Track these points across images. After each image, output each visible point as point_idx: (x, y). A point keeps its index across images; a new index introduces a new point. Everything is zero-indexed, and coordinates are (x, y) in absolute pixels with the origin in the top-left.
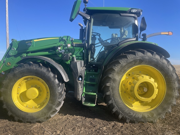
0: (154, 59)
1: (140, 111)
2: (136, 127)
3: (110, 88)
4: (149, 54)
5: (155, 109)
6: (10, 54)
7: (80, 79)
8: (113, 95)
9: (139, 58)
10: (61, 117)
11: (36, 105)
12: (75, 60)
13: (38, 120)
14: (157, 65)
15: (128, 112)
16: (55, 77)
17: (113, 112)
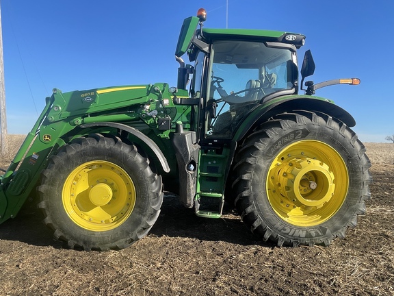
0: (329, 130)
1: (301, 225)
2: (296, 253)
3: (250, 184)
4: (320, 120)
5: (330, 220)
6: (50, 119)
7: (192, 167)
8: (255, 196)
9: (302, 128)
10: (153, 240)
11: (108, 217)
12: (182, 131)
13: (113, 245)
14: (333, 141)
15: (280, 228)
16: (147, 163)
17: (254, 227)
